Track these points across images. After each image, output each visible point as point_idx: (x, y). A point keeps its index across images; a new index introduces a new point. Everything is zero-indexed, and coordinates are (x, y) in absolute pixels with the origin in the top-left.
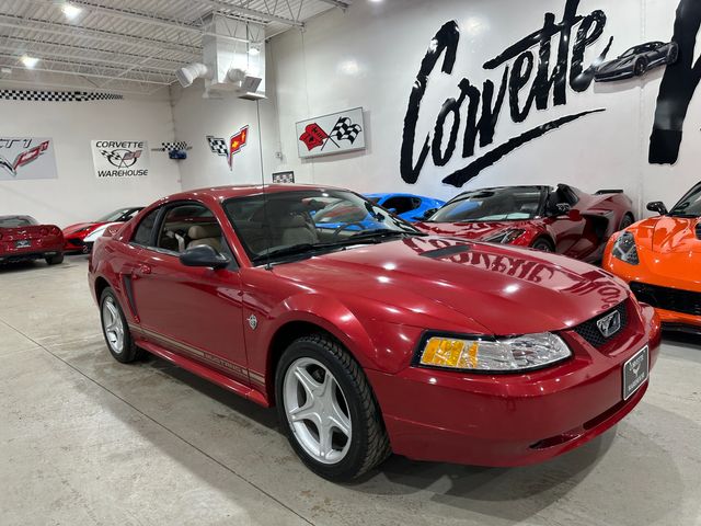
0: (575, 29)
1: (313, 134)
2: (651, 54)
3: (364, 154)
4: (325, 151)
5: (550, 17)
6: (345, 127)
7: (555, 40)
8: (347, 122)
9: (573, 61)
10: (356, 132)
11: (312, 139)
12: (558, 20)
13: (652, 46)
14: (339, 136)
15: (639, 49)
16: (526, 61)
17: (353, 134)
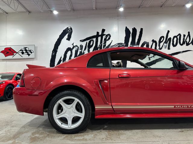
0: (104, 37)
1: (9, 51)
2: (121, 45)
3: (34, 60)
4: (14, 58)
5: (98, 33)
6: (26, 50)
7: (99, 38)
8: (27, 49)
9: (104, 44)
10: (31, 52)
11: (8, 53)
12: (100, 34)
13: (121, 44)
14: (23, 53)
15: (119, 44)
16: (92, 42)
17: (30, 53)
